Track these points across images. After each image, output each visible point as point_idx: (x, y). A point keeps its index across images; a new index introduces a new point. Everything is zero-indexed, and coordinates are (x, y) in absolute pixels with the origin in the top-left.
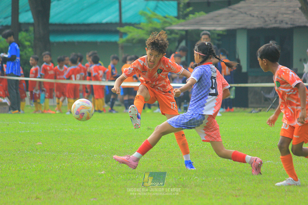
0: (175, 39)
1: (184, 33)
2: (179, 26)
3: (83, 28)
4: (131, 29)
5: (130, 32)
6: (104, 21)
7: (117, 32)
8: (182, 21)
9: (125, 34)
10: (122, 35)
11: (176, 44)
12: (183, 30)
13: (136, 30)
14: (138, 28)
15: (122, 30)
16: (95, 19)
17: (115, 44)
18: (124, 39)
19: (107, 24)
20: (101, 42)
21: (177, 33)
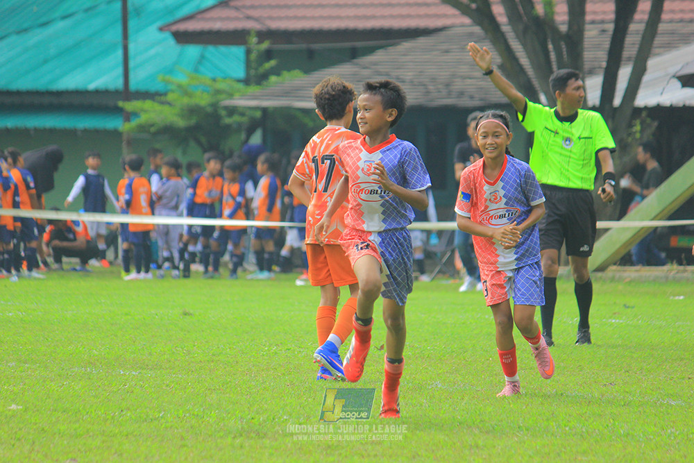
0: (240, 125)
1: (258, 114)
2: (249, 100)
3: (46, 100)
4: (148, 104)
5: (146, 111)
6: (92, 86)
7: (117, 111)
8: (254, 89)
9: (135, 114)
10: (128, 116)
11: (243, 136)
12: (256, 108)
13: (157, 107)
14: (162, 103)
15: (129, 106)
16: (71, 81)
17: (116, 134)
18: (134, 123)
19: (97, 92)
20: (85, 131)
21: (242, 114)
